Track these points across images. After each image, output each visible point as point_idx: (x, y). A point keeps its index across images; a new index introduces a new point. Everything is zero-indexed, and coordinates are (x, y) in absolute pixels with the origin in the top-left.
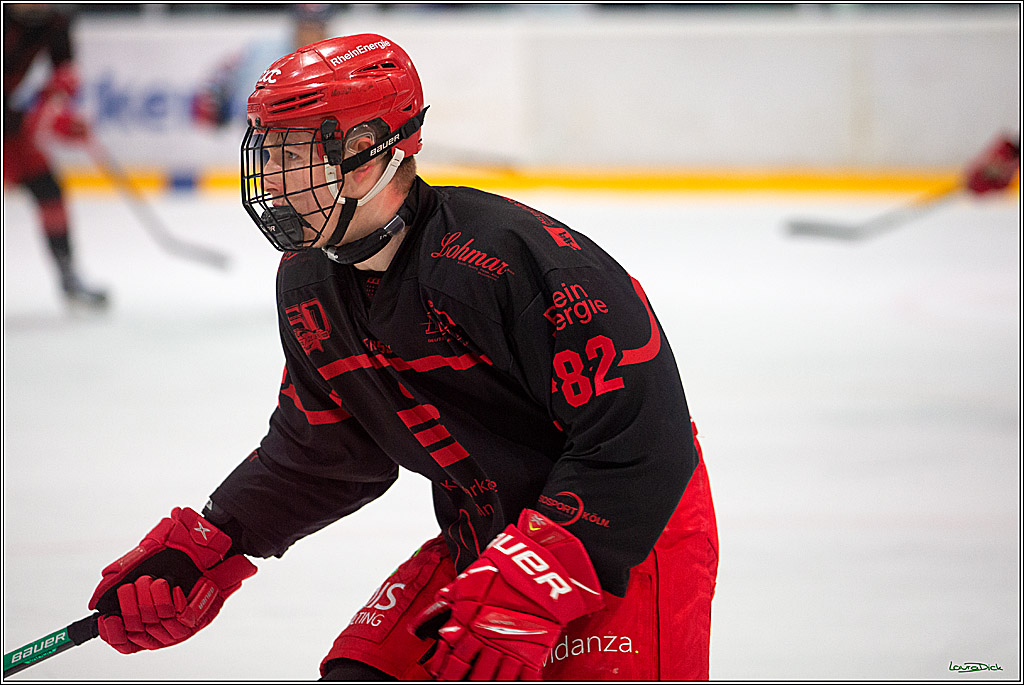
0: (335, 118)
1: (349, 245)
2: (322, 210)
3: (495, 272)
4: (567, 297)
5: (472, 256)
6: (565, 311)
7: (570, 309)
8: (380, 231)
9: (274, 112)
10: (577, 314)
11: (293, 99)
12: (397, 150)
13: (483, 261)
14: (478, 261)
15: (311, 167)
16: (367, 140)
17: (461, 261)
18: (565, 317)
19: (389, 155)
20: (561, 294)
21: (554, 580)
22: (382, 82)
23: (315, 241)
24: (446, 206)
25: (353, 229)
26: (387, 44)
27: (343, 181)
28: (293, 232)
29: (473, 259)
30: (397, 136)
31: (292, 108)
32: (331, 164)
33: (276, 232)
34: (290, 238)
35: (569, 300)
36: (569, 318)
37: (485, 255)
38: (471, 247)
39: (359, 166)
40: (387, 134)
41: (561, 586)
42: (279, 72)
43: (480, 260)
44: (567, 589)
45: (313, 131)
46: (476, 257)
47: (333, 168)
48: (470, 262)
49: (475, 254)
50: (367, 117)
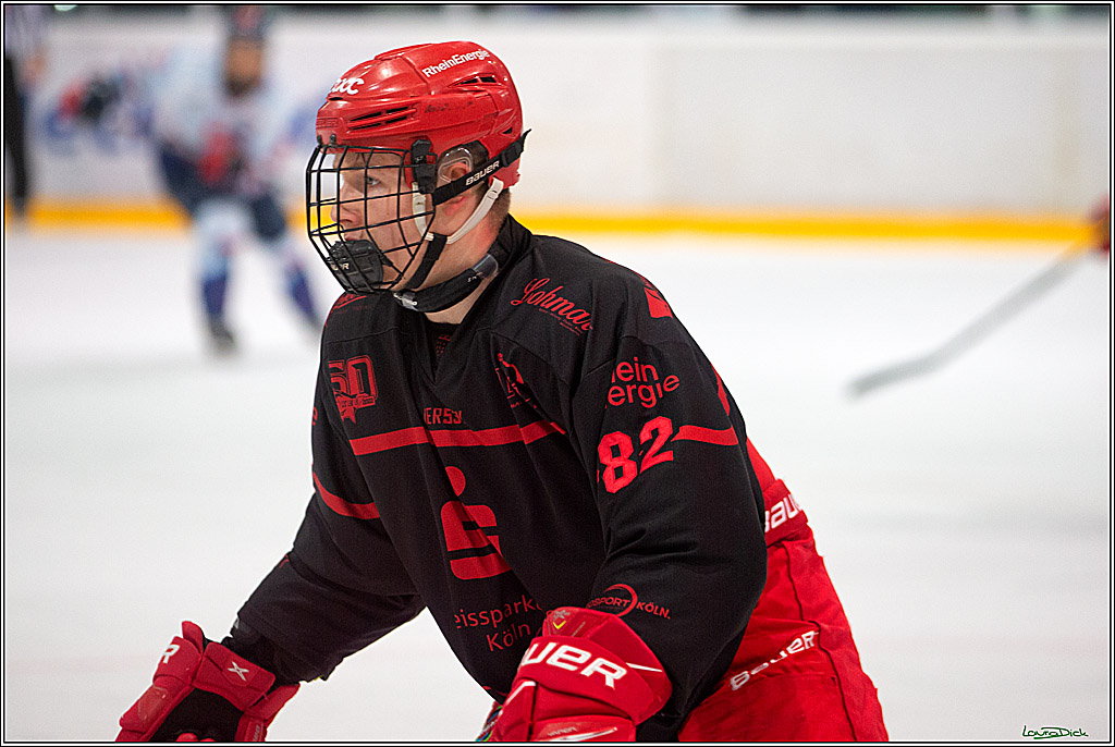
0: (427, 139)
1: (429, 289)
2: (407, 247)
3: (579, 326)
4: (635, 374)
5: (556, 305)
6: (628, 386)
7: (634, 387)
8: (469, 272)
9: (356, 128)
10: (641, 395)
11: (378, 114)
12: (495, 179)
13: (568, 311)
14: (563, 310)
15: (398, 194)
16: (462, 166)
17: (543, 308)
18: (626, 392)
19: (485, 185)
20: (630, 367)
21: (604, 666)
22: (483, 99)
23: (394, 284)
24: (537, 251)
25: (438, 270)
26: (486, 54)
27: (434, 213)
28: (371, 271)
29: (558, 307)
30: (497, 164)
31: (378, 125)
32: (422, 193)
33: (349, 271)
34: (365, 277)
35: (635, 377)
36: (630, 396)
37: (572, 305)
38: (558, 294)
39: (453, 197)
40: (485, 161)
41: (613, 671)
42: (361, 82)
43: (566, 309)
44: (621, 672)
45: (401, 153)
46: (561, 305)
47: (423, 198)
48: (553, 310)
49: (559, 303)
50: (464, 139)
